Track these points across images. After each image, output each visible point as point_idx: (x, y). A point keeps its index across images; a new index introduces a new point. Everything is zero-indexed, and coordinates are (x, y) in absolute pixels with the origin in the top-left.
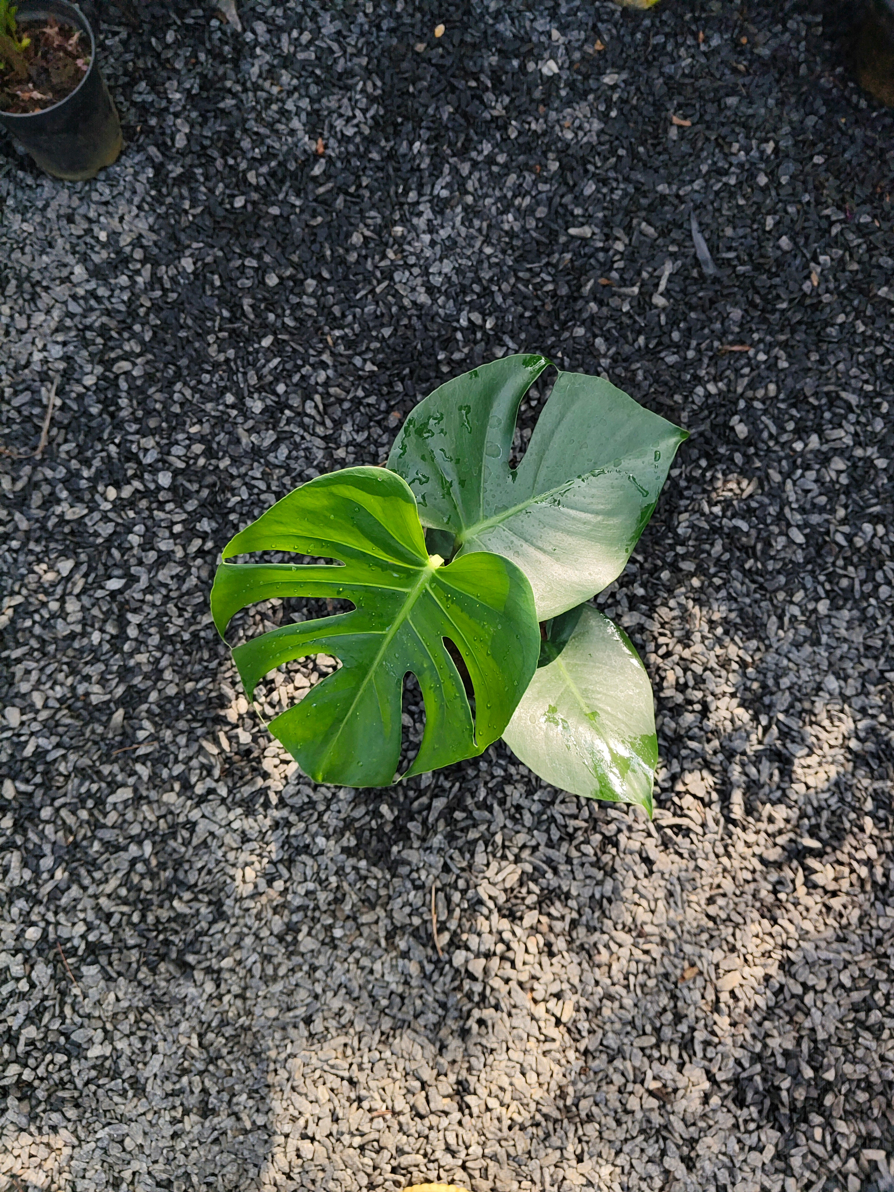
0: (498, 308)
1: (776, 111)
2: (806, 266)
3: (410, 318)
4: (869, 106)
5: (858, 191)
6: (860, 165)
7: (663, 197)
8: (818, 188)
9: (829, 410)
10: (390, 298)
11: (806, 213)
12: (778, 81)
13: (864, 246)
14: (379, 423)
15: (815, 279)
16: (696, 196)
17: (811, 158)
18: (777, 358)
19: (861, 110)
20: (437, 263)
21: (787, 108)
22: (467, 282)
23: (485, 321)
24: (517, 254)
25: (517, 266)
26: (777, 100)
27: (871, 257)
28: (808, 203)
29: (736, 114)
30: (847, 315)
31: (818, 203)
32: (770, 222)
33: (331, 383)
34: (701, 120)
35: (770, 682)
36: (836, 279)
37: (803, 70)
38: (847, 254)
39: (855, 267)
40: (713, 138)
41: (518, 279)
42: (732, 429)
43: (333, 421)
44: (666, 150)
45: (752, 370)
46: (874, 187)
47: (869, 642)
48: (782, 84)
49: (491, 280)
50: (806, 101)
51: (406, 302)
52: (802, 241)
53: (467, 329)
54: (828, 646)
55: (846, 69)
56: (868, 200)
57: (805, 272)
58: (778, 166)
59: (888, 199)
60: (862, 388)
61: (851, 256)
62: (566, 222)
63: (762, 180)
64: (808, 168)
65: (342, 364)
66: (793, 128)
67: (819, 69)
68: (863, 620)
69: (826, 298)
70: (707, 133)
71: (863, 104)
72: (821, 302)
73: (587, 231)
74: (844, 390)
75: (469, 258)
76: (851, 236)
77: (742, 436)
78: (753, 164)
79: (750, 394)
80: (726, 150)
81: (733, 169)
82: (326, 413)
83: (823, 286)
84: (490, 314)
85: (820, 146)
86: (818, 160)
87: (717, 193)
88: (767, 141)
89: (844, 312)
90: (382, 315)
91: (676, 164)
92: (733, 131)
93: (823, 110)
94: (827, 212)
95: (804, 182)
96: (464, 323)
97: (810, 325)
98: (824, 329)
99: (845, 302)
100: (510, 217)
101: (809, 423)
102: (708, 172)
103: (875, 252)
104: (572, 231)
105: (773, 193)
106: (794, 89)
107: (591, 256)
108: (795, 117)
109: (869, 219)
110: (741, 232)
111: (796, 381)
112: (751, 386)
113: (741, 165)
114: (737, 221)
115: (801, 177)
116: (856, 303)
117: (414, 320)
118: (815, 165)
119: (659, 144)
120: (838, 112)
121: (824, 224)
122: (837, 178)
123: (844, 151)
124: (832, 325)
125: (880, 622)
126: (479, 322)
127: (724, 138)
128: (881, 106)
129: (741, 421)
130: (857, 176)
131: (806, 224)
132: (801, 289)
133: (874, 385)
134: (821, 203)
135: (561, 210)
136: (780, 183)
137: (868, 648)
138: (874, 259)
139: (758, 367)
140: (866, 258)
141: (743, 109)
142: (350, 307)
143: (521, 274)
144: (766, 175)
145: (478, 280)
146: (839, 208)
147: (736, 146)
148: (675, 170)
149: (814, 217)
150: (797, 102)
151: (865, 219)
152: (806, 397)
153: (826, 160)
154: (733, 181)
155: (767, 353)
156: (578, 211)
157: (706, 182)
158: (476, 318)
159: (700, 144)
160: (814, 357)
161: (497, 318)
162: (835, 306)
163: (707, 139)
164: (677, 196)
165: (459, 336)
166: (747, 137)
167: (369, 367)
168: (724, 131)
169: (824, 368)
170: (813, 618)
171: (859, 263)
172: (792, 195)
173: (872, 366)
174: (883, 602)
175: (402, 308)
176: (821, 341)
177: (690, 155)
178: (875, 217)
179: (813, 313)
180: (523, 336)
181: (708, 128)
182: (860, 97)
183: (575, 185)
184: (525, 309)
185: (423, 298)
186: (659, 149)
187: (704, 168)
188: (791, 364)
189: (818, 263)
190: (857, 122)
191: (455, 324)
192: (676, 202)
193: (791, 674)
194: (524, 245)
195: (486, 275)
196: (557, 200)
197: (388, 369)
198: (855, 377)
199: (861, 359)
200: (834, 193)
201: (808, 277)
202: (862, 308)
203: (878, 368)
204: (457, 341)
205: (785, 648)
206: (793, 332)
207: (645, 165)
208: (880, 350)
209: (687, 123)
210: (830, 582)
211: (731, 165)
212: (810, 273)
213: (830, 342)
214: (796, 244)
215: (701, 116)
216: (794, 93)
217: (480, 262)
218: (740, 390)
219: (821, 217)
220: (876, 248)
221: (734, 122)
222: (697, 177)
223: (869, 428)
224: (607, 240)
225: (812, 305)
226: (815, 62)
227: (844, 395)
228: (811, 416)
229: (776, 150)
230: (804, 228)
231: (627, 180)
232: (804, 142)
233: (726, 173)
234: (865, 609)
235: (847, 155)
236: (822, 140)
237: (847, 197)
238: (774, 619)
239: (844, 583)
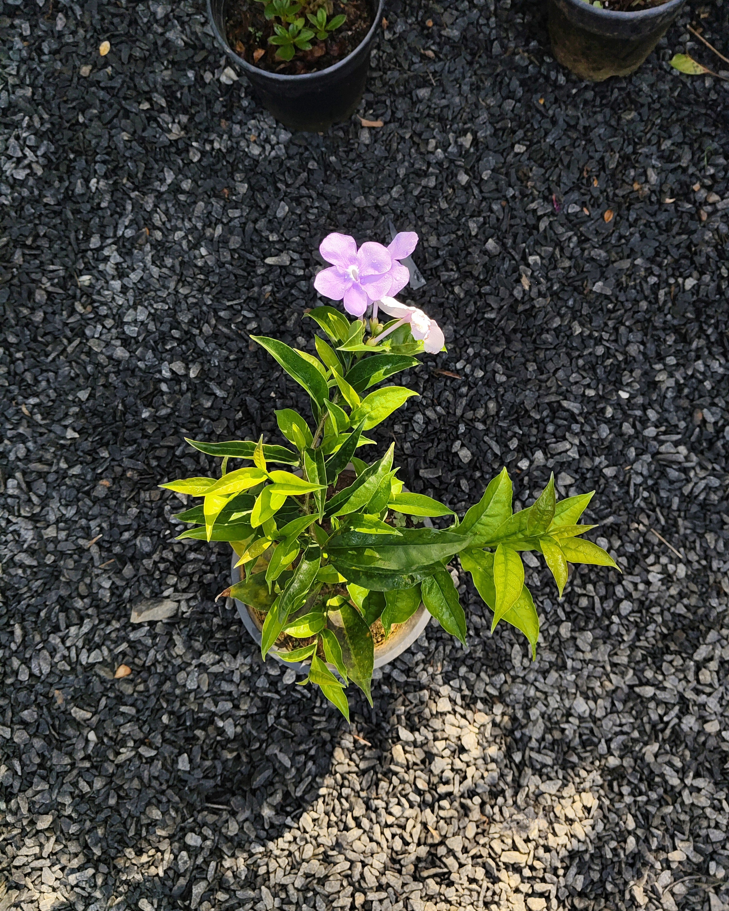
0: (201, 353)
1: (472, 99)
2: (516, 269)
3: (107, 375)
4: (567, 81)
5: (564, 179)
6: (564, 148)
7: (362, 211)
8: (523, 179)
9: (552, 422)
10: (83, 357)
11: (512, 209)
12: (470, 63)
13: (575, 239)
14: (88, 493)
15: (526, 282)
16: (396, 204)
17: (513, 146)
18: (495, 372)
19: (561, 87)
20: (131, 311)
21: (483, 93)
22: (165, 328)
23: (187, 369)
24: (215, 291)
25: (216, 305)
26: (472, 84)
27: (583, 250)
28: (514, 197)
29: (429, 107)
30: (562, 317)
31: (524, 195)
32: (473, 226)
33: (33, 456)
34: (393, 119)
35: (520, 714)
36: (548, 279)
37: (496, 47)
38: (557, 252)
39: (567, 263)
40: (407, 136)
41: (219, 319)
42: (456, 454)
43: (39, 496)
44: (359, 156)
45: (470, 388)
46: (581, 171)
47: (615, 659)
48: (476, 66)
49: (191, 322)
50: (501, 83)
51: (102, 359)
52: (509, 242)
53: (171, 380)
54: (574, 670)
55: (539, 42)
56: (576, 187)
57: (515, 276)
58: (479, 159)
59: (596, 184)
60: (583, 395)
61: (562, 250)
62: (263, 251)
63: (464, 178)
64: (510, 158)
65: (41, 434)
66: (492, 115)
67: (512, 45)
68: (606, 638)
69: (539, 302)
70: (401, 132)
71: (562, 80)
72: (534, 307)
73: (285, 259)
74: (566, 399)
75: (164, 301)
76: (560, 230)
77: (466, 460)
78: (452, 161)
79: (469, 415)
80: (423, 150)
81: (431, 169)
82: (30, 490)
83: (535, 290)
84: (193, 361)
85: (520, 133)
86: (519, 148)
87: (418, 198)
88: (464, 133)
89: (559, 314)
90: (77, 375)
91: (371, 171)
92: (428, 126)
93: (520, 92)
94: (533, 206)
95: (507, 174)
96: (166, 374)
97: (526, 332)
98: (540, 334)
99: (560, 303)
100: (203, 251)
101: (533, 439)
102: (407, 175)
103: (587, 245)
104: (269, 261)
105: (476, 191)
106: (488, 71)
107: (293, 286)
108: (491, 102)
109: (577, 208)
110: (445, 240)
111: (516, 394)
112: (471, 406)
113: (439, 164)
114: (441, 228)
115: (503, 170)
116: (571, 303)
117: (113, 378)
118: (517, 154)
119: (352, 150)
120: (536, 91)
121: (531, 220)
122: (541, 166)
123: (546, 134)
124: (547, 331)
125: (626, 638)
126: (181, 372)
127: (420, 135)
128: (581, 80)
129: (463, 445)
130: (561, 160)
131: (512, 222)
132: (512, 295)
133: (596, 389)
134: (527, 196)
135: (255, 238)
136: (482, 179)
137: (614, 665)
138: (586, 252)
139: (476, 384)
140: (577, 252)
141: (436, 100)
142: (42, 371)
143: (222, 314)
144: (467, 173)
145: (176, 325)
146: (546, 199)
147: (433, 143)
148: (371, 179)
149: (520, 213)
150: (494, 84)
151: (573, 209)
152: (527, 411)
153: (528, 147)
154: (432, 183)
155: (483, 368)
156: (274, 237)
157: (404, 187)
158: (178, 367)
159: (395, 145)
160: (532, 367)
161: (202, 364)
162: (549, 309)
163: (402, 138)
164: (377, 207)
165: (164, 387)
166: (444, 131)
167: (70, 434)
168: (419, 127)
169: (544, 377)
170: (556, 642)
171: (570, 258)
172: (497, 190)
173: (593, 368)
174: (626, 617)
175: (98, 365)
176: (537, 349)
177: (386, 158)
178: (584, 204)
179: (527, 318)
180: (230, 382)
181: (401, 126)
182: (558, 72)
183: (267, 207)
184: (231, 351)
185: (120, 353)
186: (353, 155)
187: (402, 172)
188: (508, 377)
189: (528, 265)
190: (556, 100)
191: (158, 376)
192: (376, 214)
193: (540, 704)
194: (221, 281)
195: (184, 318)
196: (250, 225)
197: (90, 435)
198: (576, 383)
199: (581, 362)
200: (538, 184)
201: (518, 281)
202: (577, 307)
203: (600, 371)
204: (162, 393)
205: (531, 677)
206: (509, 341)
207: (339, 175)
208: (600, 350)
209: (379, 124)
210: (570, 603)
211: (429, 164)
212: (520, 276)
213: (547, 349)
214: (504, 245)
215: (393, 113)
216: (490, 75)
217: (177, 303)
218: (459, 412)
219: (527, 212)
220: (587, 240)
221: (428, 115)
222: (395, 185)
223: (595, 436)
224: (307, 266)
225: (526, 310)
226: (507, 37)
227: (565, 404)
228: (534, 431)
229: (475, 142)
230: (511, 226)
231: (321, 195)
232: (504, 129)
233: (425, 174)
234: (608, 626)
235: (549, 140)
236: (520, 126)
237: (553, 186)
238: (517, 647)
239: (584, 602)
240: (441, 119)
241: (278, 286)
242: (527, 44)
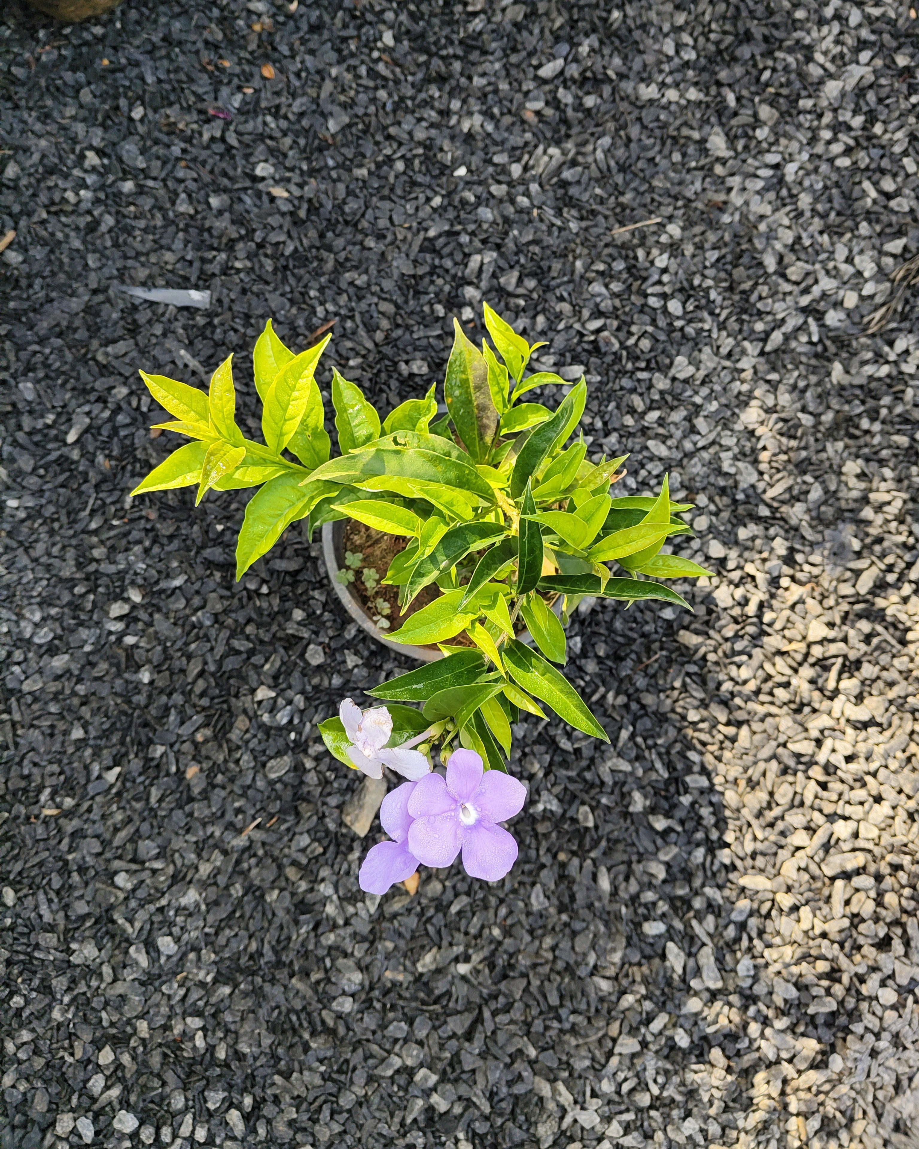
240: (51, 171)
241: (105, 446)
242: (38, 41)
